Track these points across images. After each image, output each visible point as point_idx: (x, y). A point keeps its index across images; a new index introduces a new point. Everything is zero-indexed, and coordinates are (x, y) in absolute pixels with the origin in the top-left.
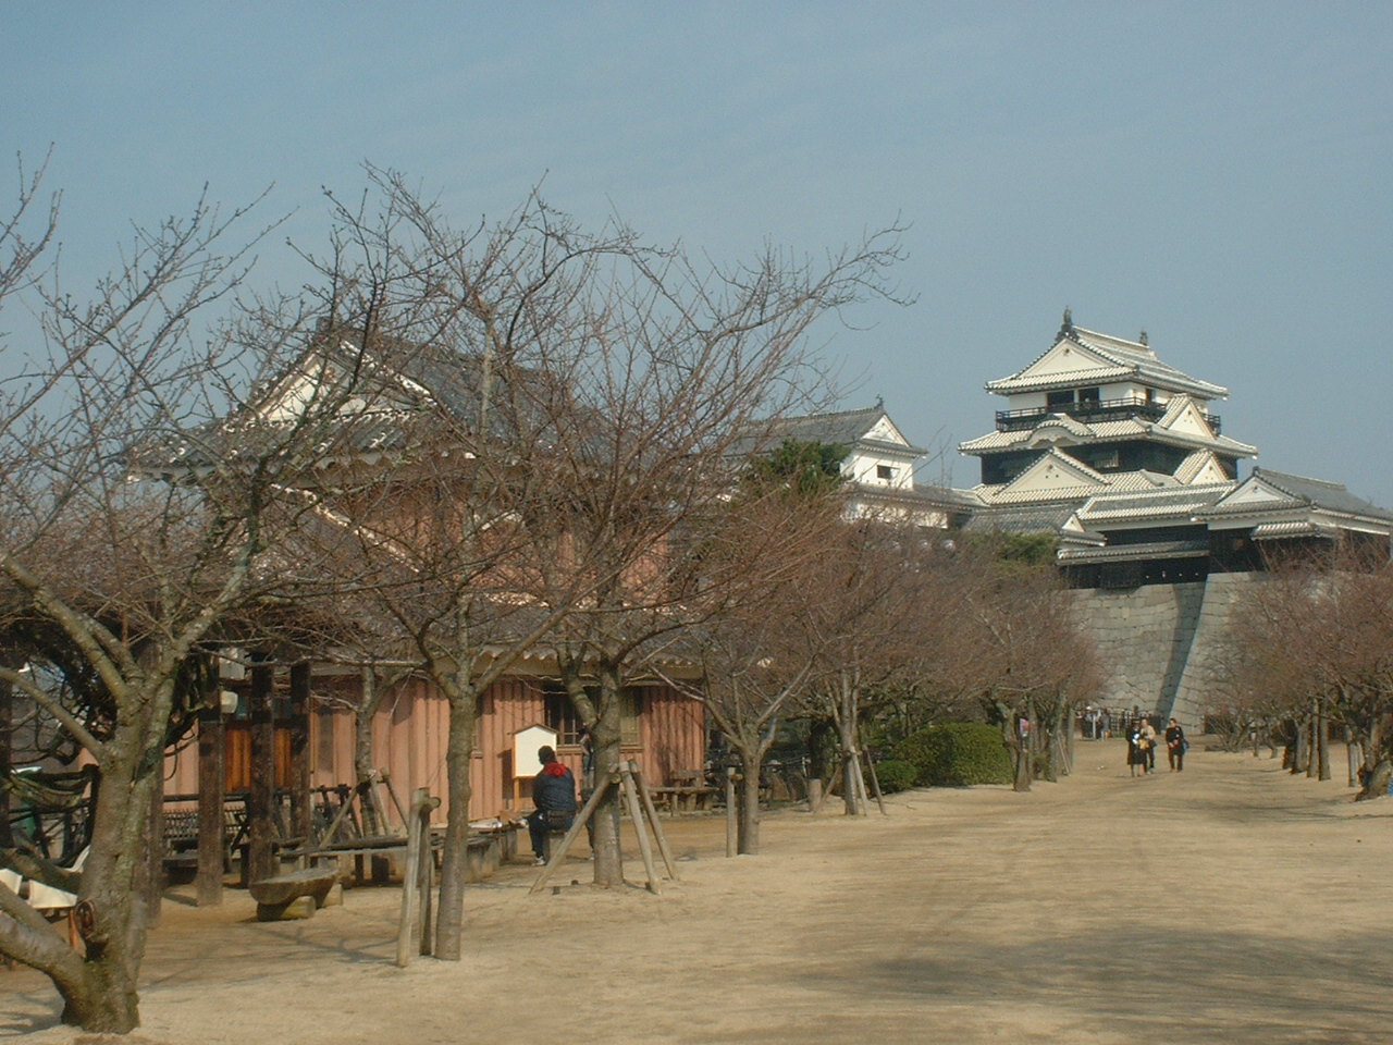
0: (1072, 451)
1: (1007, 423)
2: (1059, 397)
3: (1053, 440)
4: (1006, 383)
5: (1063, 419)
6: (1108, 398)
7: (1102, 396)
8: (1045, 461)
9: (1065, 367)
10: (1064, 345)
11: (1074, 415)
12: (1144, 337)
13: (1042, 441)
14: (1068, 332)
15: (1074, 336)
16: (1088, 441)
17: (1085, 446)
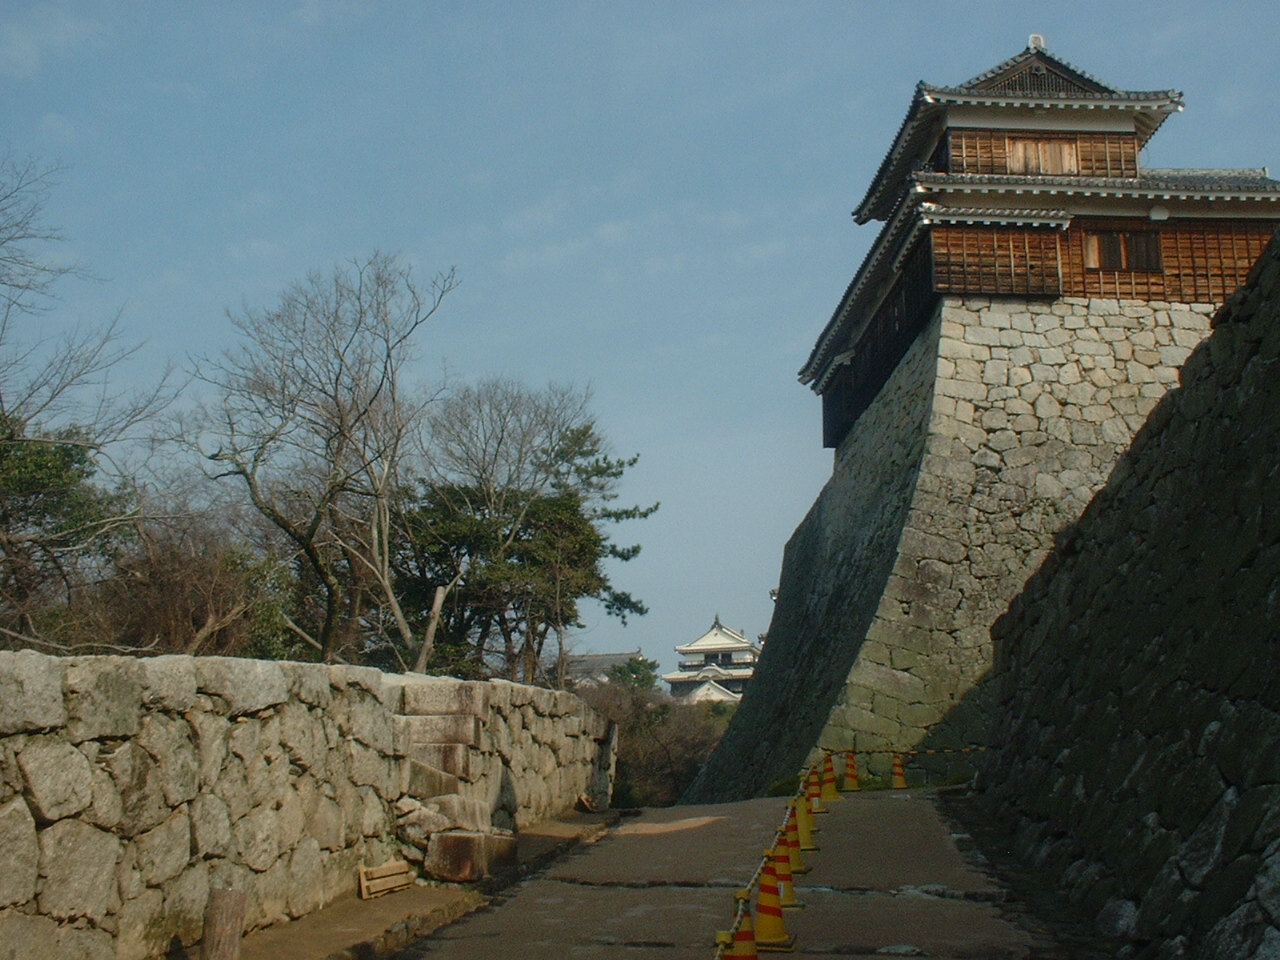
0: (720, 682)
1: (683, 667)
2: (711, 656)
3: (710, 676)
4: (684, 648)
5: (714, 666)
6: (736, 658)
7: (733, 657)
8: (707, 686)
9: (715, 641)
10: (715, 631)
11: (719, 665)
12: (742, 632)
13: (704, 677)
14: (717, 625)
15: (720, 627)
16: (728, 677)
17: (726, 680)
